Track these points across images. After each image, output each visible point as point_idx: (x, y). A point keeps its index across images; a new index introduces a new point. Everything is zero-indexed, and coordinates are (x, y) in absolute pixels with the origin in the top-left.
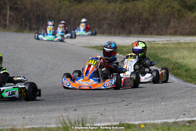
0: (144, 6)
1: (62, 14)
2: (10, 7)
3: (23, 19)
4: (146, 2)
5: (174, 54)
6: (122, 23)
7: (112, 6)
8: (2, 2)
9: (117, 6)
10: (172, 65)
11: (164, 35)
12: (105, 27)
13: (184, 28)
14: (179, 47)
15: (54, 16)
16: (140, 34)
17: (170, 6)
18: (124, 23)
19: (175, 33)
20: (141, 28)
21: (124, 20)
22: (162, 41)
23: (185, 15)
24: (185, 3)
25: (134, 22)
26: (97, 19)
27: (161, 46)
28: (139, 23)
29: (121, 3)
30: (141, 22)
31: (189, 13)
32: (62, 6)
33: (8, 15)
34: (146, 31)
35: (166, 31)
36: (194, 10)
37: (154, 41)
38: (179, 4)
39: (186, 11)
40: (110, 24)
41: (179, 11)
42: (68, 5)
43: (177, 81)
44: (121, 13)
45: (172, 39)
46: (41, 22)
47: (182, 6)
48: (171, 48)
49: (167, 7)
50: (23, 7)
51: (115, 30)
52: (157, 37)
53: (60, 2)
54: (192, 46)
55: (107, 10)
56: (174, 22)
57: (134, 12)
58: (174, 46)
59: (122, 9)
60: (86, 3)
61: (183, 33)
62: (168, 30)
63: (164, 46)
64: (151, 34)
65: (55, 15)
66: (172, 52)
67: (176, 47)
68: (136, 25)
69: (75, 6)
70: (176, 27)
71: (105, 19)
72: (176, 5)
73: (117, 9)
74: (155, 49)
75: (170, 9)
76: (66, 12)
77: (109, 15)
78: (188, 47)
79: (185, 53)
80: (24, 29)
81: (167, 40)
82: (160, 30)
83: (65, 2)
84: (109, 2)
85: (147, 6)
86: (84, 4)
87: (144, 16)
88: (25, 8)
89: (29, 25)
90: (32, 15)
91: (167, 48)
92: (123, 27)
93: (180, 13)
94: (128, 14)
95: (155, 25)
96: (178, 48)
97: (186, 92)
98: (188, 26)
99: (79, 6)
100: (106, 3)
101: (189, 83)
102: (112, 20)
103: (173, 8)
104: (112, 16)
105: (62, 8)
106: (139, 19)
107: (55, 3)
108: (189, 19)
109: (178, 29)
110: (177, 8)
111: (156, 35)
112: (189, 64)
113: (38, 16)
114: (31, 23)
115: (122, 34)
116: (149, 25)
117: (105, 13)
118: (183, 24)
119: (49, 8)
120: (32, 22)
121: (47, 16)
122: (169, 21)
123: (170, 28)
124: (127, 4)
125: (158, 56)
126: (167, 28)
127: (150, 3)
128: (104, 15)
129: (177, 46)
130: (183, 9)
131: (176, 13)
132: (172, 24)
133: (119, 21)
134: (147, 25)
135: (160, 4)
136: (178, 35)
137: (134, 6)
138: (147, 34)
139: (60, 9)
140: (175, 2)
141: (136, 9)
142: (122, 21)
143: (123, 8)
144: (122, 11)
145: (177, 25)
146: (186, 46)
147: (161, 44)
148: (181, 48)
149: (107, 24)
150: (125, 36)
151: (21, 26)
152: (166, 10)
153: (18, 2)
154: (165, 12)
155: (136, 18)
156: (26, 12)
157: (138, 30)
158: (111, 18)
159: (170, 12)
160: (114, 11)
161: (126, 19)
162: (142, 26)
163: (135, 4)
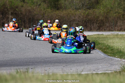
0: (100, 12)
1: (46, 18)
2: (11, 13)
3: (20, 21)
5: (109, 41)
6: (85, 23)
8: (6, 9)
9: (82, 12)
10: (105, 47)
11: (113, 31)
17: (117, 12)
18: (86, 23)
21: (87, 21)
22: (107, 34)
25: (93, 23)
26: (69, 21)
28: (97, 23)
29: (84, 10)
30: (98, 22)
32: (45, 12)
33: (10, 18)
34: (101, 28)
37: (102, 34)
38: (124, 11)
40: (77, 24)
41: (123, 15)
42: (50, 11)
44: (85, 16)
46: (32, 23)
48: (110, 38)
49: (115, 13)
50: (19, 12)
53: (44, 9)
55: (76, 14)
56: (120, 22)
57: (93, 16)
59: (85, 14)
60: (62, 10)
62: (116, 28)
68: (95, 24)
69: (54, 12)
70: (121, 26)
71: (74, 20)
72: (121, 11)
73: (82, 14)
74: (99, 38)
75: (117, 14)
78: (121, 37)
82: (110, 28)
83: (48, 10)
84: (77, 9)
85: (102, 12)
87: (100, 19)
88: (21, 13)
89: (24, 24)
90: (26, 19)
92: (86, 26)
93: (124, 16)
94: (90, 17)
95: (108, 25)
96: (114, 38)
100: (75, 10)
102: (79, 21)
103: (119, 13)
105: (45, 14)
106: (97, 21)
107: (41, 10)
110: (122, 13)
111: (108, 31)
113: (30, 19)
117: (74, 17)
119: (37, 13)
120: (26, 22)
121: (36, 18)
122: (117, 22)
123: (118, 26)
124: (89, 10)
125: (98, 42)
126: (116, 26)
127: (104, 10)
131: (122, 16)
132: (119, 24)
133: (83, 22)
134: (102, 25)
135: (110, 10)
137: (93, 12)
140: (121, 9)
141: (95, 14)
142: (85, 21)
143: (86, 13)
144: (85, 15)
145: (122, 25)
149: (75, 23)
152: (115, 15)
153: (17, 9)
154: (114, 16)
155: (95, 20)
156: (22, 16)
157: (96, 28)
158: (78, 19)
159: (117, 16)
160: (80, 15)
161: (88, 21)
162: (99, 25)
163: (94, 10)
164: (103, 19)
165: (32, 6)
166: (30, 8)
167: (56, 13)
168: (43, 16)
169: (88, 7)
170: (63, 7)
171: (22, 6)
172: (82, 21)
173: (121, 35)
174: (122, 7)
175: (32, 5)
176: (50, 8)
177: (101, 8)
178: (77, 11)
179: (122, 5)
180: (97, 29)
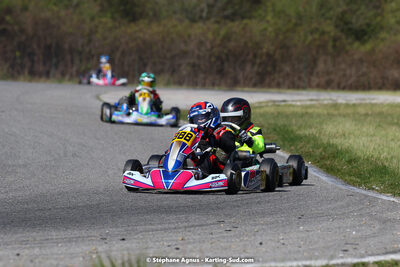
0: (265, 29)
1: (97, 44)
3: (18, 54)
4: (268, 22)
5: (325, 126)
6: (219, 63)
7: (198, 29)
9: (208, 29)
10: (320, 150)
11: (304, 88)
12: (185, 70)
13: (344, 75)
14: (336, 112)
15: (80, 49)
16: (255, 85)
17: (317, 29)
18: (222, 63)
19: (328, 86)
20: (258, 74)
21: (224, 57)
22: (300, 101)
23: (348, 47)
24: (346, 23)
25: (244, 62)
26: (168, 55)
27: (299, 110)
28: (254, 64)
29: (217, 22)
30: (258, 61)
31: (356, 44)
34: (267, 80)
35: (310, 80)
36: (366, 37)
37: (284, 101)
38: (337, 26)
39: (350, 40)
40: (194, 65)
41: (335, 40)
42: (110, 24)
43: (330, 183)
44: (218, 42)
45: (322, 98)
46: (54, 60)
47: (342, 31)
48: (319, 115)
49: (312, 33)
50: (16, 28)
51: (205, 79)
52: (290, 91)
53: (92, 19)
54: (362, 110)
55: (189, 36)
56: (325, 62)
57: (243, 41)
58: (325, 112)
59: (219, 34)
60: (146, 21)
61: (342, 85)
62: (315, 80)
63: (304, 110)
64: (279, 86)
65: (83, 46)
66: (321, 123)
67: (328, 114)
68: (248, 68)
69: (123, 28)
70: (328, 73)
71: (184, 54)
72: (329, 28)
73: (210, 36)
74: (287, 116)
75: (317, 36)
76: (105, 39)
77: (192, 46)
78: (354, 114)
79: (348, 126)
80: (19, 73)
81: (310, 98)
82: (296, 79)
83: (104, 20)
84: (193, 21)
85: (270, 29)
86: (142, 23)
87: (265, 50)
88: (22, 31)
89: (29, 64)
90: (35, 46)
91: (311, 116)
92: (221, 72)
93: (338, 44)
94: (232, 44)
95: (287, 69)
96: (333, 115)
97: (348, 205)
98: (354, 70)
99: (132, 28)
100: (187, 22)
101: (354, 186)
102: (199, 57)
103: (323, 33)
104: (199, 49)
105: (96, 32)
106: (255, 56)
107: (84, 21)
108: (356, 57)
109: (332, 77)
110: (332, 34)
111: (289, 88)
112: (355, 147)
113: (49, 47)
114: (33, 61)
115: (219, 85)
116: (274, 67)
117: (185, 42)
118: (343, 66)
119: (71, 30)
120: (36, 58)
121: (66, 46)
122: (315, 61)
123: (317, 73)
124: (230, 24)
125: (292, 131)
126: (311, 74)
127: (276, 24)
128: (183, 47)
129: (332, 111)
130: (344, 37)
131: (331, 44)
132: (321, 66)
133: (213, 59)
134: (269, 69)
135: (296, 25)
136: (333, 89)
137: (244, 29)
138: (270, 86)
139: (92, 32)
140: (328, 21)
141: (248, 34)
142: (219, 58)
143: (223, 32)
144: (219, 38)
145: (331, 69)
146: (350, 111)
147: (298, 106)
148: (340, 115)
149: (189, 64)
150: (225, 91)
151: (12, 66)
152: (310, 38)
153: (8, 18)
154: (307, 42)
155: (248, 55)
156: (23, 38)
157: (251, 79)
158: (197, 52)
159: (318, 43)
160: (203, 39)
161: (227, 55)
162: (260, 70)
163: (246, 24)
164: (271, 52)
165: (55, 9)
166: (48, 14)
167: (129, 30)
168: (90, 41)
169: (226, 13)
170: (151, 13)
171: (25, 9)
172: (210, 56)
173: (347, 105)
174: (331, 13)
175: (55, 4)
176: (109, 15)
177: (269, 18)
178: (196, 26)
179: (330, 9)
180: (253, 81)
